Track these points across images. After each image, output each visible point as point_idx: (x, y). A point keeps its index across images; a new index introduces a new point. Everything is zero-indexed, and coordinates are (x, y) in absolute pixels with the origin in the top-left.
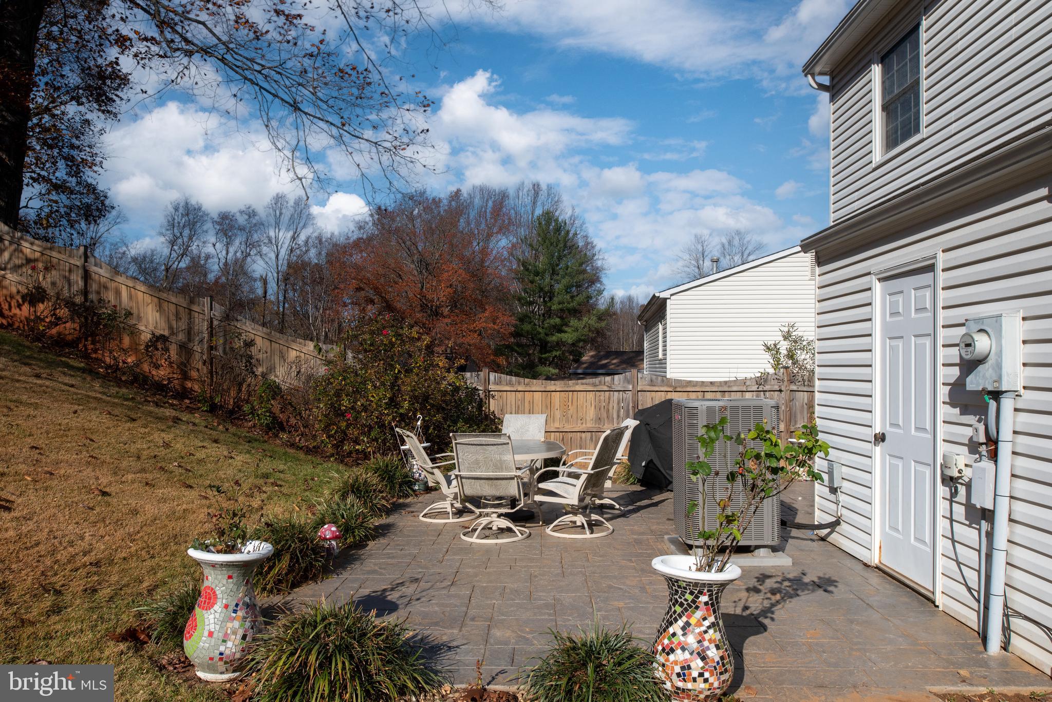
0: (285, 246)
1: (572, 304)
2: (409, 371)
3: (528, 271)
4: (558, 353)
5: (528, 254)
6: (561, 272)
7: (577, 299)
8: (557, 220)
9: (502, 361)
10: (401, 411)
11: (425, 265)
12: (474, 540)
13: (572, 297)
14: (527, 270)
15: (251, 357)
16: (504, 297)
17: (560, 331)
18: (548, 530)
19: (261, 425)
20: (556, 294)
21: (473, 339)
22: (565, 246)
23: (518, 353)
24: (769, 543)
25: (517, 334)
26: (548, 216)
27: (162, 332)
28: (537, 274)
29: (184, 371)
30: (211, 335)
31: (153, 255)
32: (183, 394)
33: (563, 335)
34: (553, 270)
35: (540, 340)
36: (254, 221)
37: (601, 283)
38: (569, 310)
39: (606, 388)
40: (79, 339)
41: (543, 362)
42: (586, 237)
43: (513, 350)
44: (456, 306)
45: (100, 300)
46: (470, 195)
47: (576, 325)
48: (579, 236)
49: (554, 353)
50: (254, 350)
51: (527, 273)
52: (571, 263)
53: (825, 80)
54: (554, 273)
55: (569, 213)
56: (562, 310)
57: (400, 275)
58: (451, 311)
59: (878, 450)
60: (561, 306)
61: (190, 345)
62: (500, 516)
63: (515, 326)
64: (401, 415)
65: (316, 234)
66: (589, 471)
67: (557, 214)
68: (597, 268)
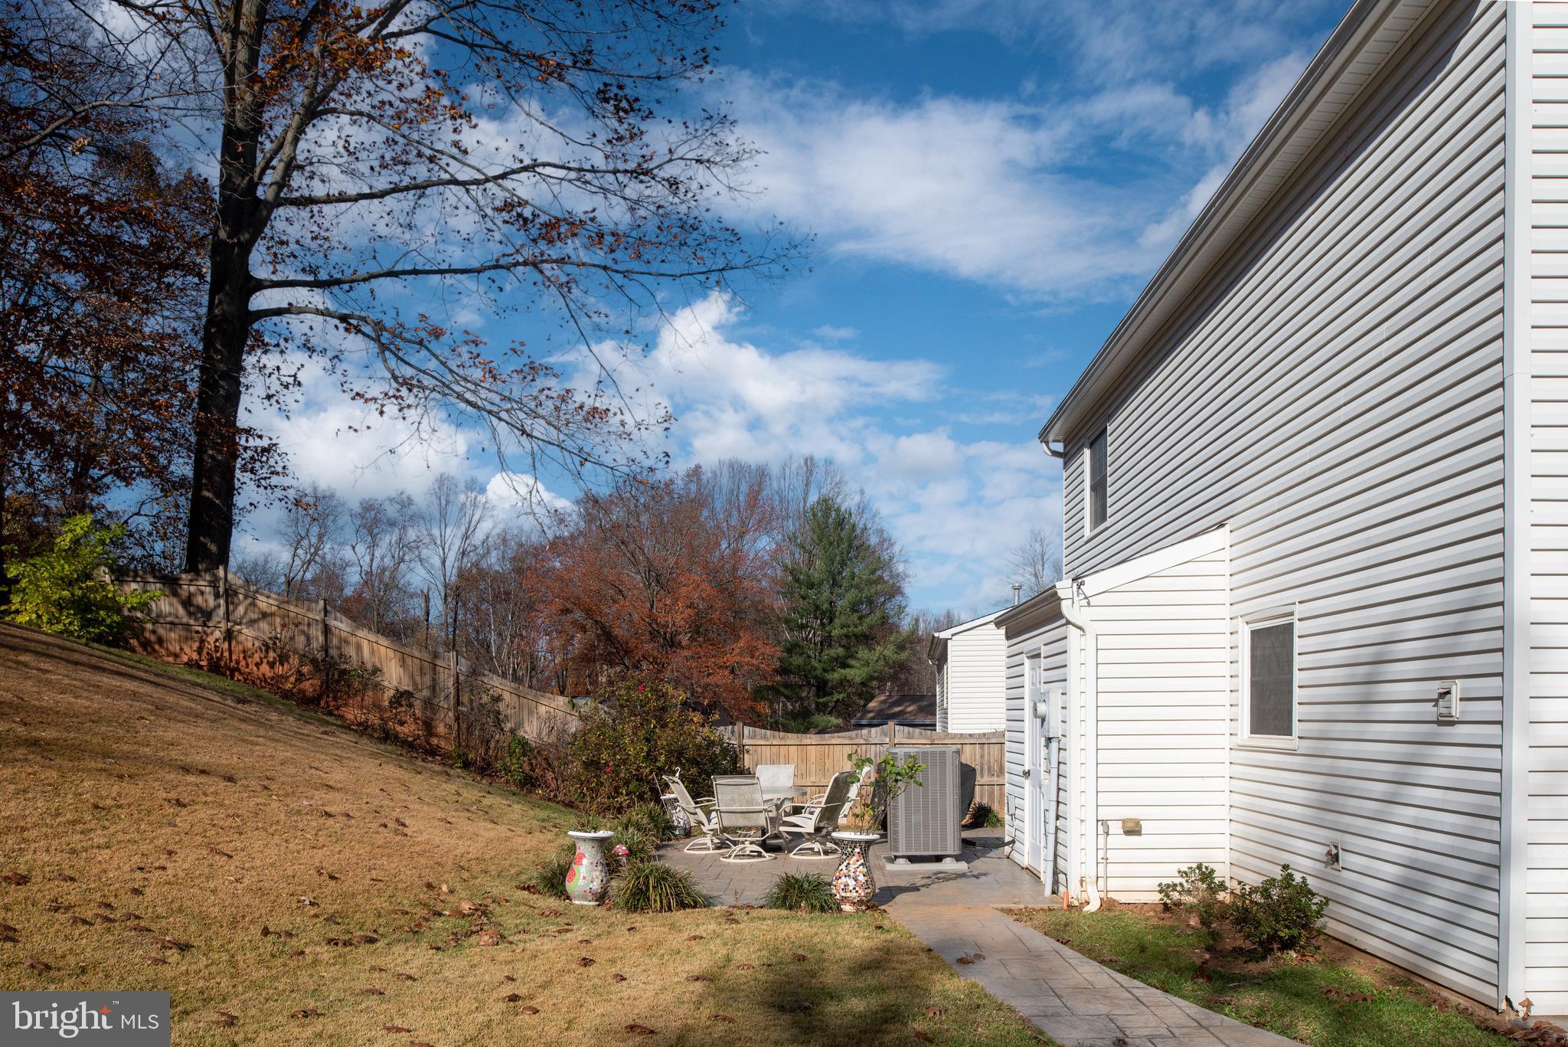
0: (455, 548)
1: (860, 628)
2: (664, 726)
3: (798, 582)
4: (841, 697)
5: (800, 556)
6: (845, 584)
7: (868, 620)
8: (838, 510)
9: (764, 708)
10: (658, 764)
11: (657, 578)
12: (731, 860)
13: (860, 618)
14: (797, 580)
15: (499, 713)
16: (765, 619)
17: (845, 665)
18: (791, 855)
19: (515, 780)
20: (837, 614)
21: (722, 678)
22: (850, 546)
23: (786, 697)
24: (952, 853)
25: (784, 671)
26: (826, 505)
27: (406, 688)
28: (811, 586)
29: (429, 727)
30: (458, 691)
31: (266, 562)
32: (432, 752)
33: (848, 670)
34: (834, 580)
35: (815, 677)
36: (410, 513)
37: (902, 594)
38: (856, 636)
39: (862, 741)
40: (320, 697)
41: (821, 708)
42: (881, 531)
43: (778, 693)
44: (698, 632)
45: (341, 656)
46: (714, 473)
47: (865, 657)
48: (870, 532)
49: (836, 697)
50: (502, 706)
51: (797, 585)
52: (859, 569)
53: (1059, 447)
54: (835, 584)
55: (857, 498)
56: (847, 636)
57: (621, 591)
58: (692, 639)
59: (1027, 783)
60: (845, 630)
61: (436, 701)
62: (752, 843)
63: (780, 660)
64: (658, 768)
65: (497, 531)
66: (823, 805)
67: (839, 501)
68: (898, 575)
